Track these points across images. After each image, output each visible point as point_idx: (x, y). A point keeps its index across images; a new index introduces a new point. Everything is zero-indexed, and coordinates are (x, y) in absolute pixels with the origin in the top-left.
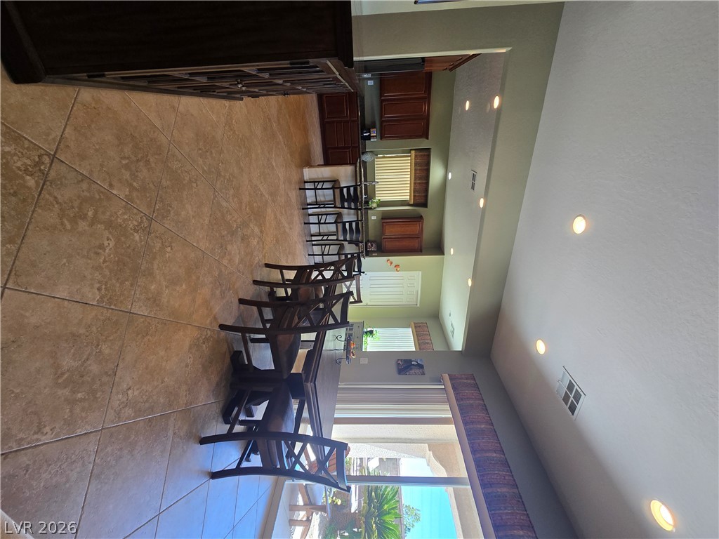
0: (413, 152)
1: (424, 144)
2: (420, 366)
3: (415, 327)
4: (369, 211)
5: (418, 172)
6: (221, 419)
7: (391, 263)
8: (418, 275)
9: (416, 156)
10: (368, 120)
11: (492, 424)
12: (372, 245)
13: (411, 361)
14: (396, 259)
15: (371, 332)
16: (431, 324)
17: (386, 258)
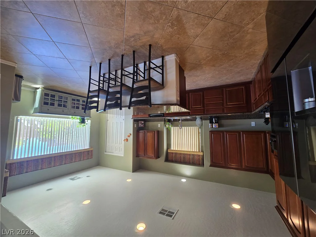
0: (201, 154)
1: (207, 162)
4: (163, 122)
5: (188, 157)
7: (129, 136)
8: (122, 154)
9: (199, 156)
10: (224, 122)
12: (142, 124)
14: (131, 139)
17: (132, 133)
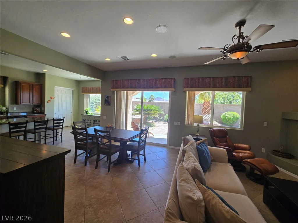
2: (108, 97)
3: (84, 92)
4: (10, 111)
6: (133, 163)
7: (49, 101)
8: (57, 88)
11: (129, 80)
12: (36, 110)
13: (105, 100)
14: (47, 98)
15: (87, 112)
16: (82, 85)
17: (46, 103)
